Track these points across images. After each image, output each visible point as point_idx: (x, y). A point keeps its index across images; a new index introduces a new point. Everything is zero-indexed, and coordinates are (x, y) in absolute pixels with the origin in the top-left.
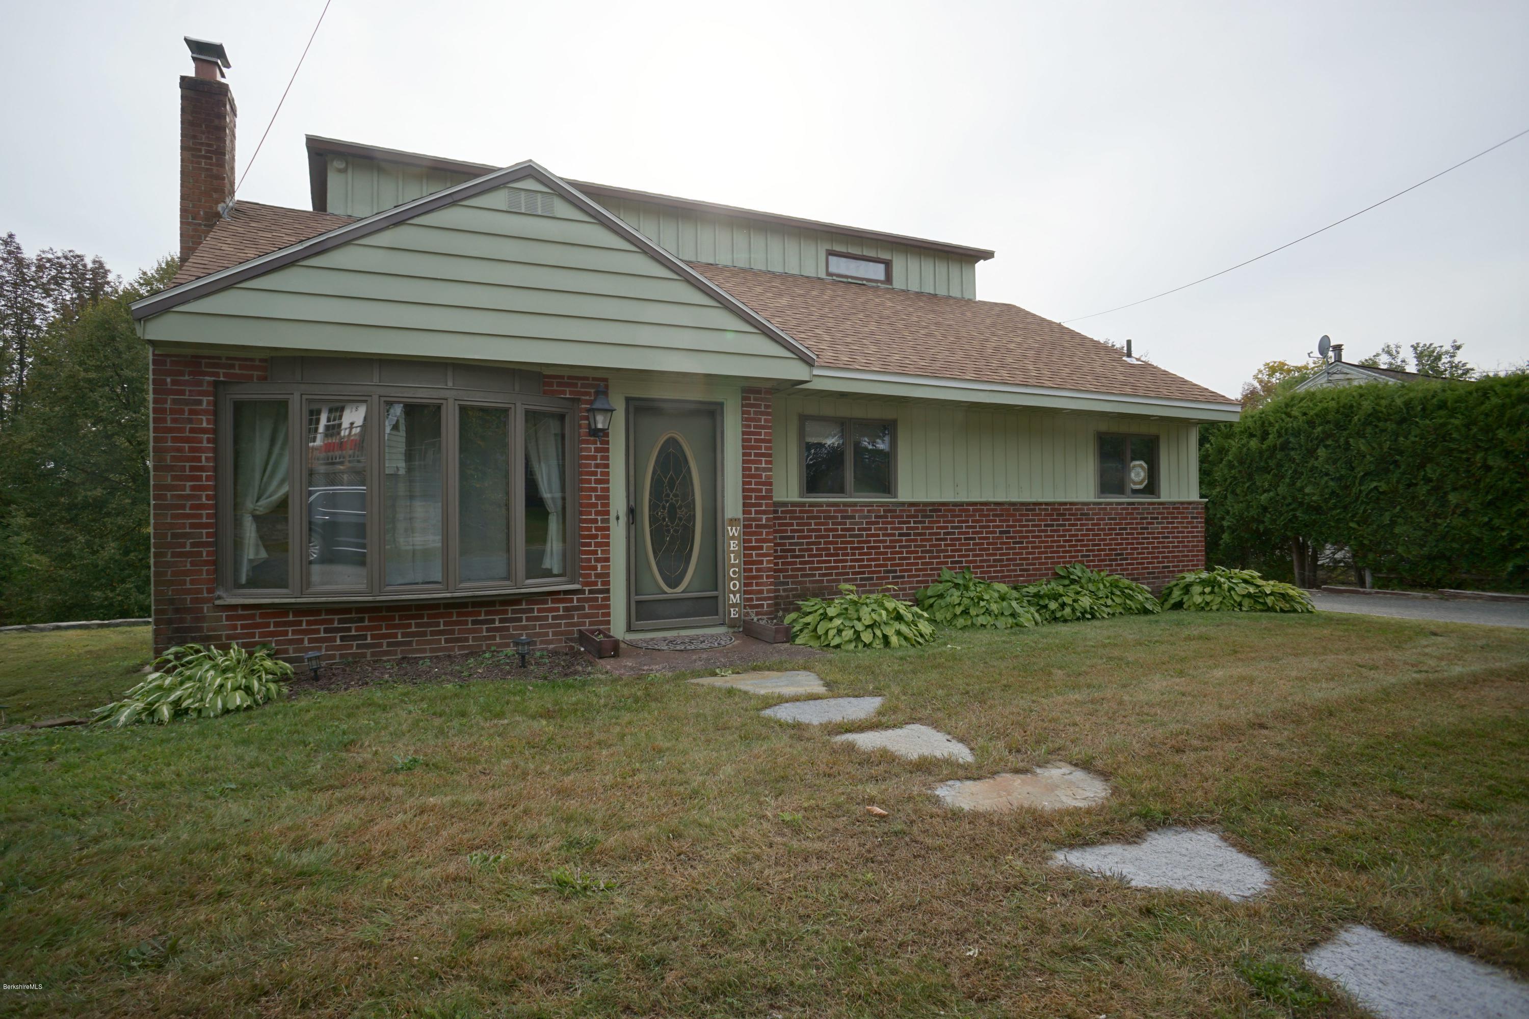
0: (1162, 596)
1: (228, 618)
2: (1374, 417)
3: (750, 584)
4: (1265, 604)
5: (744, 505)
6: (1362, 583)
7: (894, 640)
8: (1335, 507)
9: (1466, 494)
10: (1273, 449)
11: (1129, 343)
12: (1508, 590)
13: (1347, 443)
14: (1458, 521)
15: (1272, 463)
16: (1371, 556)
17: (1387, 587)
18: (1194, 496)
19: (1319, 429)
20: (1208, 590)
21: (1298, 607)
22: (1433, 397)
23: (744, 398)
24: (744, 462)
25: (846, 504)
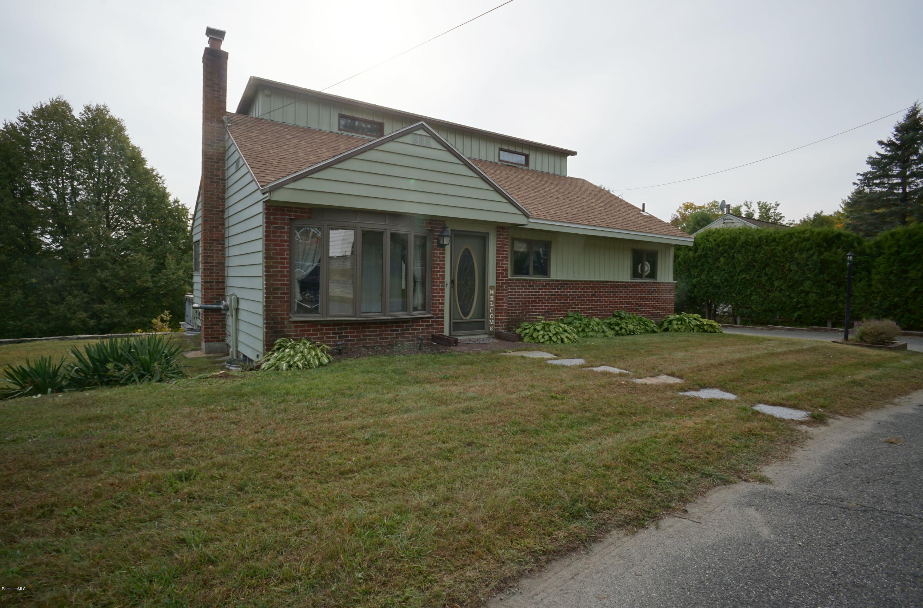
0: (660, 325)
1: (295, 327)
2: (746, 244)
3: (498, 316)
4: (704, 329)
5: (497, 280)
6: (736, 323)
7: (566, 340)
8: (727, 286)
9: (782, 281)
10: (700, 257)
11: (644, 205)
12: (794, 326)
13: (733, 255)
14: (777, 294)
15: (699, 264)
16: (741, 310)
17: (746, 324)
18: (671, 280)
19: (721, 248)
20: (679, 323)
21: (717, 331)
22: (771, 236)
23: (498, 231)
24: (497, 260)
25: (530, 280)
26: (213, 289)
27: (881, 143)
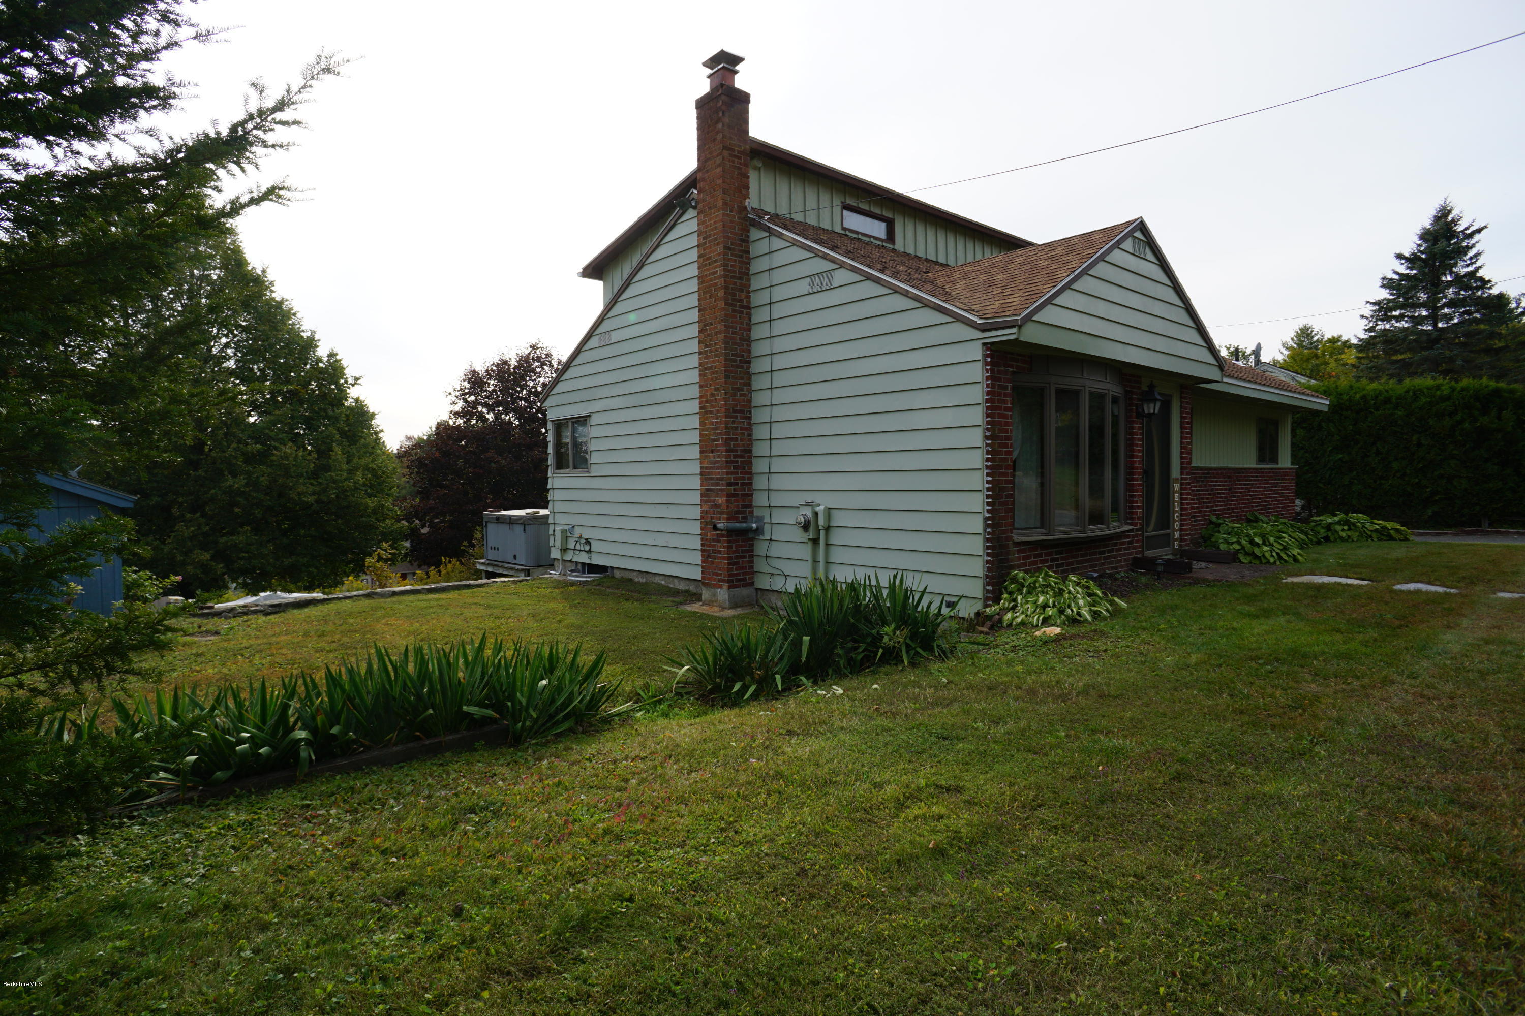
3: (1183, 525)
5: (1181, 468)
24: (1181, 438)
26: (737, 495)
27: (1400, 256)
